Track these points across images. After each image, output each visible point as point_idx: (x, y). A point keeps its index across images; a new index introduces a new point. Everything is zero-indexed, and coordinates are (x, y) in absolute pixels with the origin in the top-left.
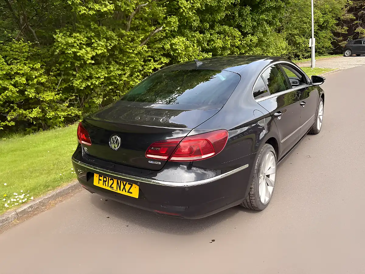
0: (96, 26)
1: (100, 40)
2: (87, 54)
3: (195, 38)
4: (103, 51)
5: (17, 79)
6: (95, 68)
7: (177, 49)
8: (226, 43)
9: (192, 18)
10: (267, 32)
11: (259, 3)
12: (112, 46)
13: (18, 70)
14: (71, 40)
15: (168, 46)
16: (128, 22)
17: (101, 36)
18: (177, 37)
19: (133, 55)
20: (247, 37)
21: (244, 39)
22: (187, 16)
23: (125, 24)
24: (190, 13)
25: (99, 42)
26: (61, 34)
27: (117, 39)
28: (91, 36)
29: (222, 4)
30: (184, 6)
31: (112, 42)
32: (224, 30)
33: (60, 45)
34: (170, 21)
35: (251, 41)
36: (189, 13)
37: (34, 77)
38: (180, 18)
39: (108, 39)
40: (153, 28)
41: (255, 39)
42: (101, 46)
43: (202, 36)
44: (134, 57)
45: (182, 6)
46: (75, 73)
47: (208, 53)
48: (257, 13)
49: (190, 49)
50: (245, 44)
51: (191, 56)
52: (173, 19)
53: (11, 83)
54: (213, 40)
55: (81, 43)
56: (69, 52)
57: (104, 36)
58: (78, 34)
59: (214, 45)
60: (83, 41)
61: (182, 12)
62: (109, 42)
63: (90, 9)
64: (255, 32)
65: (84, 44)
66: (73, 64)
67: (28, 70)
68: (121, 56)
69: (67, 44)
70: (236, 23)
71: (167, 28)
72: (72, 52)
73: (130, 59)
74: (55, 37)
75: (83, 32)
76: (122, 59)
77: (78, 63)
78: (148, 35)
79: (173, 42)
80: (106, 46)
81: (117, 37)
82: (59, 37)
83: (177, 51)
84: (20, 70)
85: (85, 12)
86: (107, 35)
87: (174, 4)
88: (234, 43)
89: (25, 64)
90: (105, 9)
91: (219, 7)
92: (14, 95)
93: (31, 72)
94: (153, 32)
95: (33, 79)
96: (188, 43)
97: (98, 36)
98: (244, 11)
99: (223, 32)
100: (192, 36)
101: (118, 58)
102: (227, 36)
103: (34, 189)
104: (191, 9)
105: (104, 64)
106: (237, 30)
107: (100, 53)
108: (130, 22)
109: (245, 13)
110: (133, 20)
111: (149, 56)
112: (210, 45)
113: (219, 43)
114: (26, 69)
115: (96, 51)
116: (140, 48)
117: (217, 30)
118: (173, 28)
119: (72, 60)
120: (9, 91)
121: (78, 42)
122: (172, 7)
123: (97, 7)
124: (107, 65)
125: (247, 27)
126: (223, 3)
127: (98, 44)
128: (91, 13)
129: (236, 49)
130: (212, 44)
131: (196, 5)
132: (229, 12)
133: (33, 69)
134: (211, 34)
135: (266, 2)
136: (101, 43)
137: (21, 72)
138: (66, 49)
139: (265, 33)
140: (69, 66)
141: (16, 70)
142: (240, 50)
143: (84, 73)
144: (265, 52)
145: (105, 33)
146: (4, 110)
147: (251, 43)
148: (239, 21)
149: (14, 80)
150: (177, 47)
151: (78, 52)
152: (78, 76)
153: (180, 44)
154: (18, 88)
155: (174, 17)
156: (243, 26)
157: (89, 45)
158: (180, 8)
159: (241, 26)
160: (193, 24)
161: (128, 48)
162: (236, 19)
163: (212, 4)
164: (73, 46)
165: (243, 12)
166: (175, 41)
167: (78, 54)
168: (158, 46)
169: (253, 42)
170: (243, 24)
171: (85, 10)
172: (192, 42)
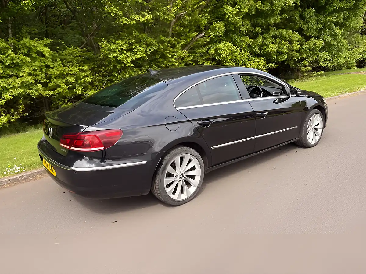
0: (137, 34)
1: (140, 46)
2: (127, 58)
3: (244, 43)
4: (142, 56)
5: (68, 78)
6: (136, 71)
7: (221, 54)
8: (282, 48)
9: (239, 23)
10: (336, 35)
11: (326, 4)
12: (151, 52)
13: (69, 71)
14: (113, 47)
15: (212, 51)
16: (170, 30)
17: (142, 42)
18: (223, 42)
19: (173, 60)
20: (310, 41)
21: (306, 43)
22: (233, 22)
23: (166, 32)
24: (237, 19)
25: (139, 48)
26: (106, 42)
27: (158, 45)
28: (132, 42)
29: (276, 8)
30: (229, 12)
31: (151, 48)
32: (281, 34)
33: (103, 51)
34: (215, 27)
35: (315, 44)
36: (235, 19)
37: (82, 77)
38: (226, 23)
39: (148, 45)
40: (195, 34)
41: (320, 43)
42: (141, 52)
43: (251, 40)
44: (174, 61)
45: (227, 12)
46: (116, 75)
47: (260, 58)
48: (323, 15)
49: (236, 53)
50: (308, 48)
51: (239, 61)
52: (218, 25)
53: (63, 82)
54: (266, 45)
55: (122, 49)
56: (111, 56)
57: (144, 43)
58: (120, 42)
59: (267, 50)
60: (124, 47)
61: (228, 18)
62: (149, 47)
63: (132, 20)
64: (322, 35)
65: (125, 50)
66: (115, 66)
67: (77, 71)
68: (161, 60)
69: (109, 50)
70: (297, 26)
71: (212, 34)
72: (113, 56)
73: (170, 63)
74: (100, 44)
75: (126, 39)
76: (163, 63)
77: (119, 66)
78: (189, 40)
79: (218, 47)
80: (146, 51)
81: (157, 43)
82: (104, 44)
83: (221, 56)
84: (71, 71)
85: (126, 22)
86: (147, 42)
87: (220, 10)
88: (292, 47)
89: (76, 66)
90: (143, 19)
91: (273, 11)
92: (65, 92)
93: (80, 73)
94: (195, 38)
95: (81, 79)
96: (234, 48)
97: (139, 42)
98: (307, 13)
99: (280, 36)
100: (241, 40)
101: (159, 62)
102: (283, 40)
103: (31, 164)
104: (238, 14)
105: (145, 67)
106: (297, 34)
107: (140, 58)
108: (171, 29)
109: (307, 15)
110: (174, 27)
111: (191, 61)
112: (262, 50)
113: (273, 48)
114: (76, 70)
115: (136, 56)
116: (180, 53)
117: (272, 33)
118: (218, 33)
119: (115, 63)
120: (61, 88)
121: (119, 48)
122: (219, 13)
123: (136, 17)
124: (149, 68)
125: (311, 30)
126: (277, 6)
127: (138, 50)
128: (132, 23)
129: (295, 54)
130: (265, 49)
131: (243, 10)
132: (286, 16)
133: (82, 71)
134: (264, 38)
135: (334, 3)
136: (141, 48)
137: (71, 73)
138: (109, 54)
139: (334, 36)
140: (112, 68)
141: (68, 71)
142: (301, 54)
143: (124, 74)
144: (336, 57)
145: (146, 39)
146: (59, 103)
147: (315, 47)
148: (300, 24)
149: (66, 79)
150: (222, 52)
151: (118, 57)
152: (120, 77)
153: (225, 49)
154: (68, 86)
155: (220, 23)
156: (305, 29)
157: (130, 50)
158: (226, 14)
159: (302, 29)
160: (241, 29)
161: (168, 53)
162: (297, 21)
163: (263, 8)
164: (115, 52)
165: (305, 14)
166: (220, 46)
167: (119, 58)
168: (202, 51)
169: (317, 45)
170: (305, 27)
171: (126, 20)
172: (239, 47)
